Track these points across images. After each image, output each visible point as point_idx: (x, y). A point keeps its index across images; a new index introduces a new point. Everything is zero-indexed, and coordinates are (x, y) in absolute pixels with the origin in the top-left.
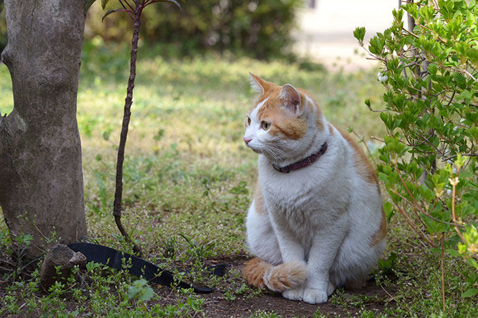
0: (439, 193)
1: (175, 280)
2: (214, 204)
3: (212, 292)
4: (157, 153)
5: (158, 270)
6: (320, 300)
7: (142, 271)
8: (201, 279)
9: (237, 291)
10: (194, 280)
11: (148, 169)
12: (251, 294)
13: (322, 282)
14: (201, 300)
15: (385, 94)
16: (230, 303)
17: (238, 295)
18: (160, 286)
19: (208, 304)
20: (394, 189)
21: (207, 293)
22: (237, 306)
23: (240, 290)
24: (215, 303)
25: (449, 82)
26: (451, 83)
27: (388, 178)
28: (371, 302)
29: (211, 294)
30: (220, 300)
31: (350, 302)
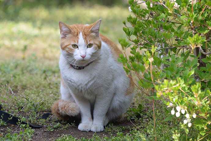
0: (147, 66)
1: (19, 121)
2: (50, 84)
3: (41, 127)
4: (24, 59)
5: (10, 116)
6: (99, 130)
7: (2, 117)
8: (35, 121)
9: (54, 127)
10: (32, 122)
11: (16, 67)
12: (62, 128)
13: (101, 121)
14: (32, 130)
15: (128, 18)
16: (50, 132)
17: (55, 128)
18: (13, 125)
19: (38, 133)
20: (125, 66)
21: (39, 128)
22: (54, 134)
23: (56, 126)
24: (42, 133)
25: (157, 10)
26: (158, 10)
27: (122, 60)
28: (126, 130)
29: (41, 129)
30: (45, 131)
31: (115, 130)
